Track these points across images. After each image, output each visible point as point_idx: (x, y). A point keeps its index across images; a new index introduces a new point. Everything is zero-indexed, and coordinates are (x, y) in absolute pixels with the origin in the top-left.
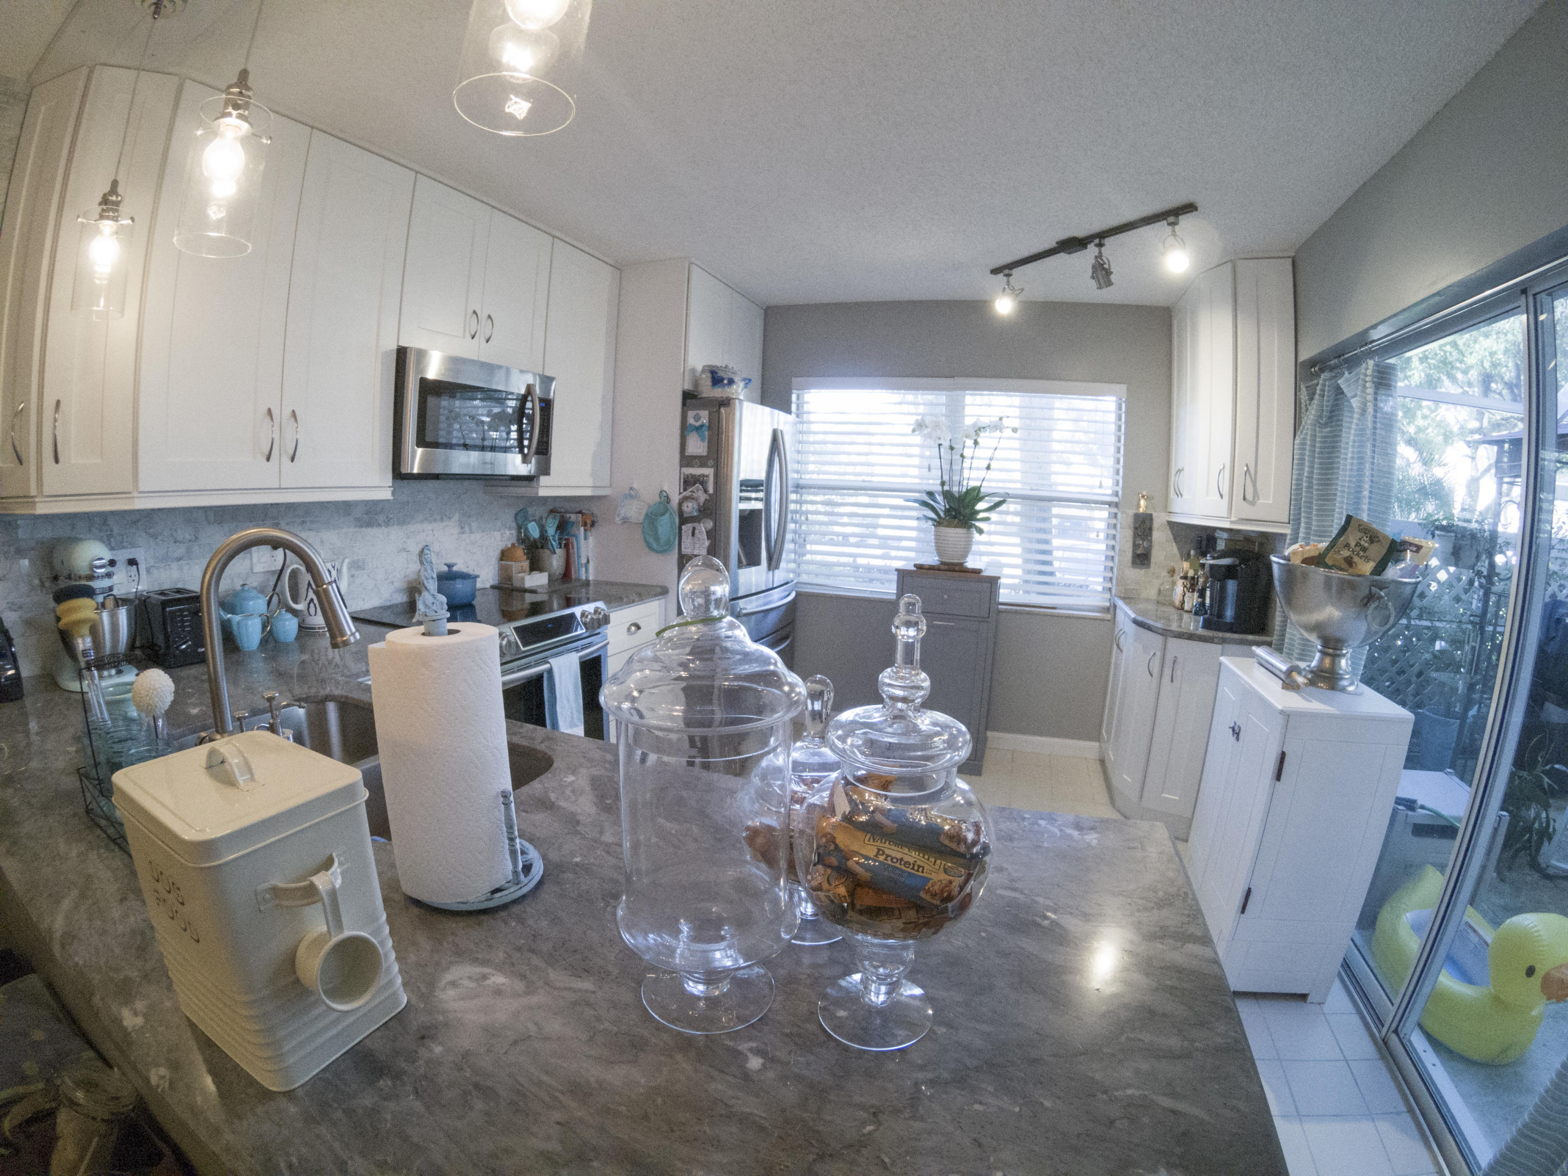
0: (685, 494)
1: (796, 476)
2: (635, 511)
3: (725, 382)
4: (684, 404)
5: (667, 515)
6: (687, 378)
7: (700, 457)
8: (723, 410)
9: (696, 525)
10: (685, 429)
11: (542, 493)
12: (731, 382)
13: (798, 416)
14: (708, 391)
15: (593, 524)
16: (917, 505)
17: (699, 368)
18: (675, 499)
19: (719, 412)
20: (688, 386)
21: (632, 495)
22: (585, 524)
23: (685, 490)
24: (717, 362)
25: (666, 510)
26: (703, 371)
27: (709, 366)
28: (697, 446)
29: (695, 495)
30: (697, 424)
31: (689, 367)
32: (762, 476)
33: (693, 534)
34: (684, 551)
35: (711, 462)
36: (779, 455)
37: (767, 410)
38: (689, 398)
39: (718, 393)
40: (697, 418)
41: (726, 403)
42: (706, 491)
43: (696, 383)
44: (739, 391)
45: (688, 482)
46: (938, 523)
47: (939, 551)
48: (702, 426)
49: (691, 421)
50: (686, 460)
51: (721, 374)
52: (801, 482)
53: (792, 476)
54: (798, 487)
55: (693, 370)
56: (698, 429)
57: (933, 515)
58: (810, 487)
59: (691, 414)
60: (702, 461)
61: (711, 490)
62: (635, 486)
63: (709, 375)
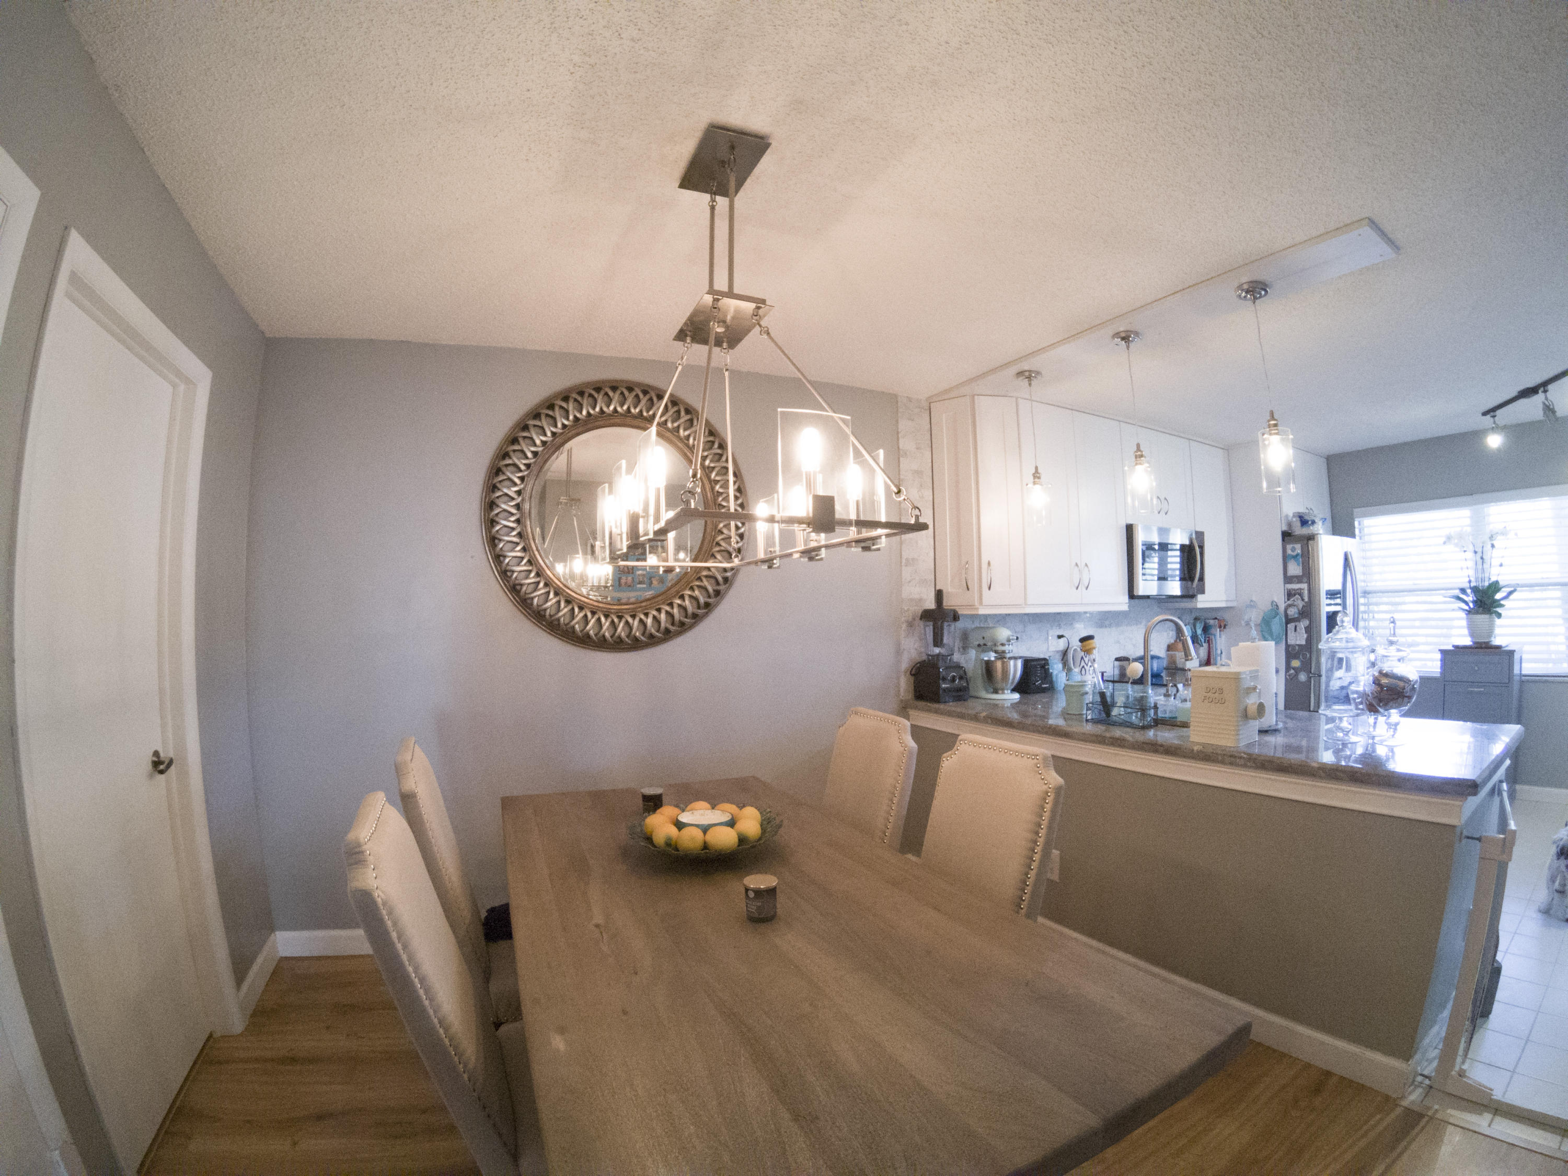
0: (1289, 602)
1: (1363, 584)
2: (1255, 616)
3: (1310, 523)
4: (1283, 540)
5: (1278, 617)
6: (1283, 521)
7: (1297, 577)
8: (1311, 542)
9: (1297, 623)
10: (1285, 558)
11: (1200, 605)
12: (1313, 522)
13: (1360, 538)
14: (1299, 530)
15: (1226, 626)
16: (1453, 600)
17: (1291, 515)
18: (1282, 607)
19: (1307, 544)
20: (1285, 528)
21: (1252, 605)
22: (1220, 627)
23: (1288, 600)
24: (1302, 510)
25: (1277, 614)
26: (1294, 516)
27: (1299, 513)
28: (1295, 569)
29: (1295, 603)
30: (1294, 554)
31: (1284, 515)
32: (1339, 587)
33: (1295, 630)
34: (1290, 642)
35: (1305, 580)
36: (1350, 570)
37: (1337, 539)
38: (1287, 536)
39: (1305, 531)
40: (1293, 549)
41: (1311, 538)
42: (1303, 600)
43: (1290, 525)
44: (1319, 528)
45: (1290, 594)
46: (1469, 612)
47: (1472, 635)
48: (1297, 555)
49: (1289, 552)
50: (1288, 579)
51: (1306, 518)
52: (1368, 589)
53: (1361, 585)
54: (1366, 593)
55: (1287, 516)
56: (1295, 557)
57: (1467, 608)
58: (1375, 592)
59: (1289, 547)
60: (1298, 579)
61: (1306, 599)
62: (1254, 599)
63: (1298, 519)
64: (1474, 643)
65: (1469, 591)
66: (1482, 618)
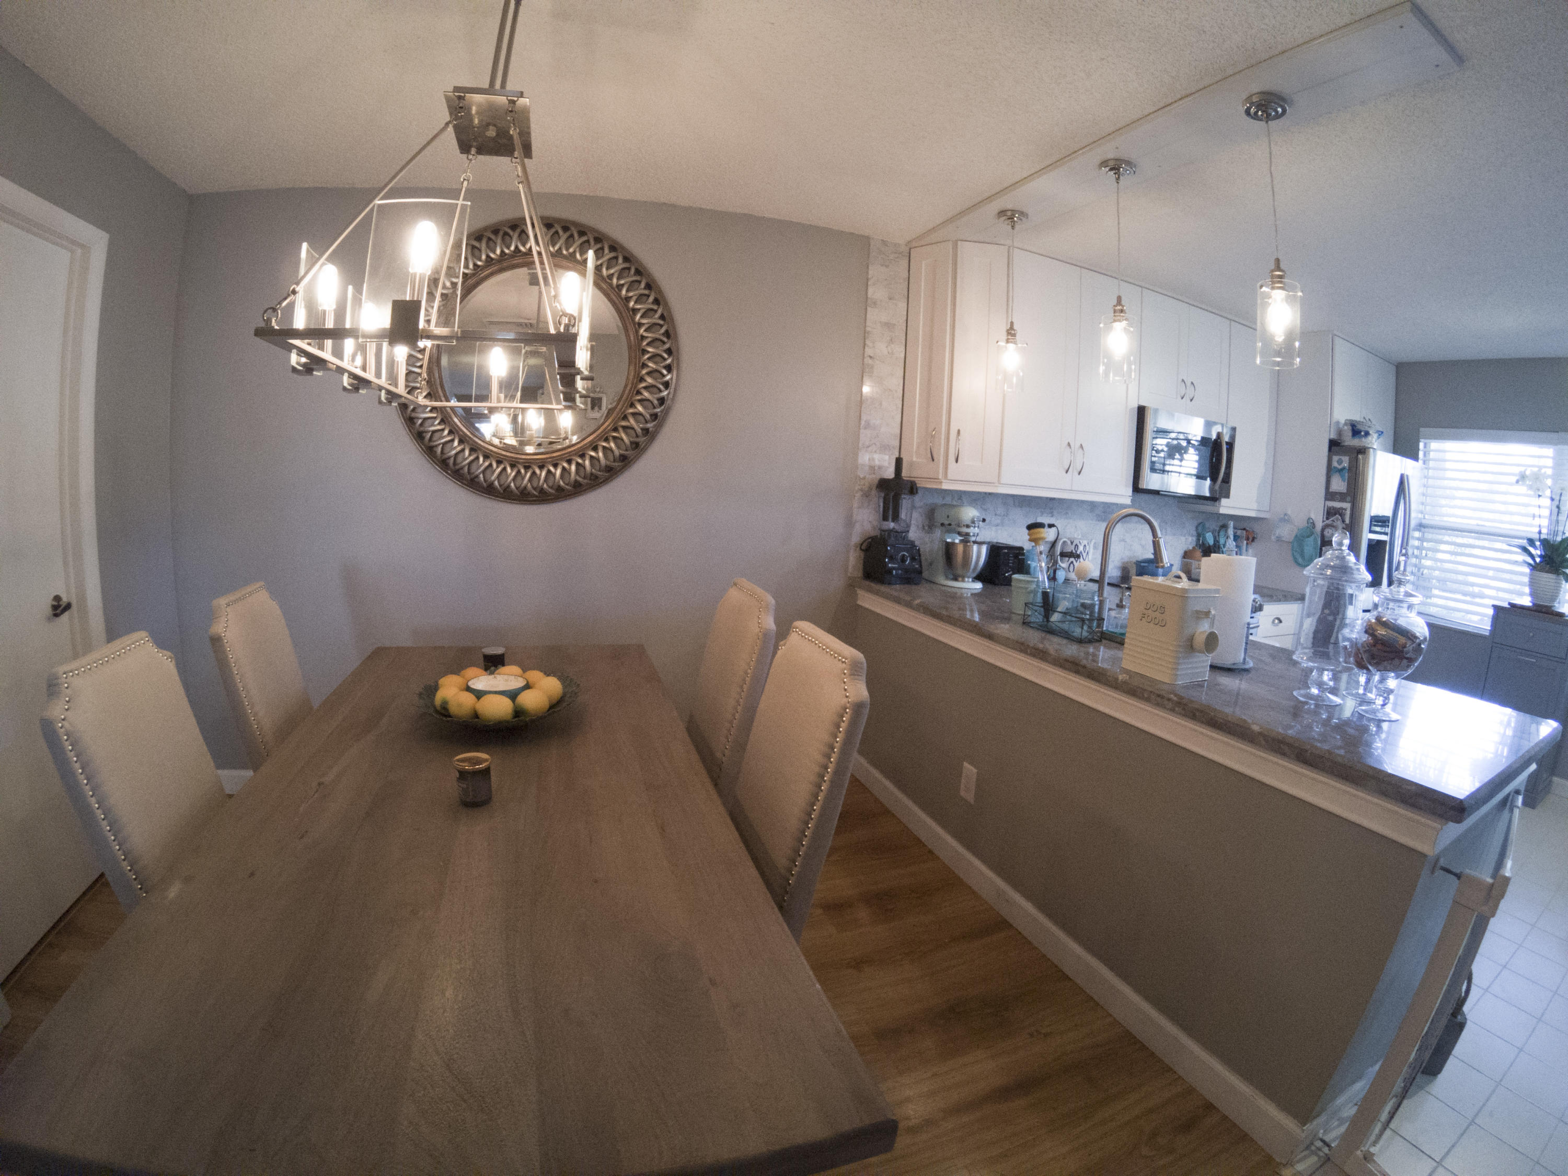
0: (1327, 522)
1: (1417, 515)
2: (1286, 532)
3: (1363, 433)
4: (1330, 450)
5: (1311, 539)
6: (1332, 430)
7: (1341, 494)
8: (1360, 456)
10: (1330, 470)
11: (1223, 511)
12: (1367, 434)
13: (1424, 463)
14: (1349, 441)
15: (1253, 540)
16: (1519, 551)
17: (1342, 421)
18: (1319, 525)
19: (1357, 459)
20: (1333, 436)
21: (1285, 519)
22: (1247, 539)
23: (1327, 519)
24: (1357, 417)
25: (1312, 534)
26: (1346, 424)
27: (1350, 420)
28: (1339, 485)
29: (1335, 524)
30: (1340, 467)
31: (1334, 420)
32: (1388, 512)
35: (1349, 499)
36: (1404, 495)
37: (1398, 458)
38: (1334, 445)
39: (1356, 442)
40: (1340, 462)
41: (1363, 451)
42: (1343, 521)
43: (1340, 433)
44: (1373, 441)
45: (1330, 513)
46: (1534, 568)
47: (1533, 594)
48: (1344, 468)
49: (1335, 464)
50: (1330, 495)
51: (1359, 427)
52: (1424, 522)
53: (1415, 516)
54: (1421, 526)
55: (1338, 423)
56: (1340, 471)
57: (1531, 562)
58: (1432, 527)
59: (1335, 458)
60: (1342, 497)
61: (1347, 521)
62: (1289, 512)
63: (1350, 428)
64: (1534, 604)
65: (1538, 543)
66: (1547, 578)
